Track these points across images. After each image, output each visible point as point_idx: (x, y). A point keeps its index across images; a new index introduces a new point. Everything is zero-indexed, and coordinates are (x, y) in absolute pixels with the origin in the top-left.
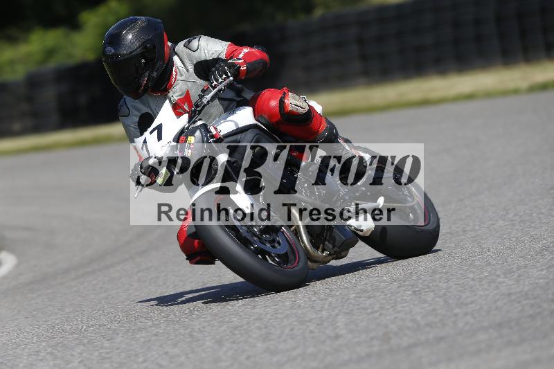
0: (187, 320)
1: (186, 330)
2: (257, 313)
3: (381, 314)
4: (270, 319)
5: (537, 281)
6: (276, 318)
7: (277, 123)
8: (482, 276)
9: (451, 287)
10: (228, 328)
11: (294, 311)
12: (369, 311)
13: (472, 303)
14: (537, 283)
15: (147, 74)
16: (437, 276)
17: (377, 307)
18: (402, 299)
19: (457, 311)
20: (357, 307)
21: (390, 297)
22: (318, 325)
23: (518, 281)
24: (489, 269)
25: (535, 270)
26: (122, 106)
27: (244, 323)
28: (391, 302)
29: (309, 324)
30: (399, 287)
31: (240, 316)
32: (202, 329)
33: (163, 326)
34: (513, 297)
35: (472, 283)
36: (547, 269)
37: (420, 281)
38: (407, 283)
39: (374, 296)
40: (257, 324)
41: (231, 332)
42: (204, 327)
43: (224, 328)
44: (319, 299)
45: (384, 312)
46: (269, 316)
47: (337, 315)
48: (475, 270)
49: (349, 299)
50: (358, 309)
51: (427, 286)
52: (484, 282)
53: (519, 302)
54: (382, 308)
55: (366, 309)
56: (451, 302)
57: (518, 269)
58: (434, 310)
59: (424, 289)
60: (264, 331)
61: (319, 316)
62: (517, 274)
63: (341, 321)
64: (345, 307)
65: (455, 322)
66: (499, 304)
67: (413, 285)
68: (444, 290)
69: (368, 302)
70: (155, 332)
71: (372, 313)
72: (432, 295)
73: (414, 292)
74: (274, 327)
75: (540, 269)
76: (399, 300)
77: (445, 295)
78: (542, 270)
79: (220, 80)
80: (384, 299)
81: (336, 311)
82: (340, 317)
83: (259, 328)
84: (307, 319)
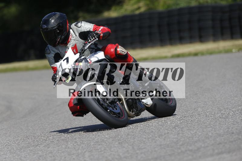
0: (19, 152)
1: (18, 156)
2: (50, 150)
3: (105, 152)
4: (56, 153)
5: (173, 140)
6: (58, 152)
7: (114, 58)
8: (149, 137)
9: (135, 141)
10: (37, 156)
11: (66, 150)
12: (99, 151)
13: (144, 148)
14: (173, 141)
15: (60, 36)
16: (129, 136)
17: (103, 149)
18: (114, 146)
19: (138, 152)
20: (94, 149)
21: (109, 145)
22: (77, 156)
23: (164, 139)
24: (152, 134)
25: (172, 135)
26: (47, 50)
27: (44, 154)
28: (109, 147)
29: (73, 156)
30: (113, 140)
31: (43, 151)
32: (25, 156)
33: (8, 155)
34: (162, 146)
35: (144, 140)
36: (177, 135)
37: (122, 138)
38: (116, 139)
39: (102, 144)
40: (50, 155)
41: (38, 158)
42: (26, 156)
43: (35, 156)
44: (77, 145)
45: (106, 151)
46: (55, 152)
47: (85, 152)
48: (146, 134)
49: (90, 145)
50: (95, 149)
51: (125, 140)
52: (150, 139)
53: (165, 149)
54: (105, 150)
55: (98, 150)
56: (135, 147)
57: (165, 134)
58: (128, 151)
59: (123, 142)
60: (53, 158)
61: (77, 152)
62: (164, 137)
63: (87, 154)
64: (89, 149)
65: (137, 157)
66: (156, 149)
67: (119, 140)
68: (132, 143)
69: (99, 147)
70: (4, 157)
71: (101, 151)
72: (127, 144)
73: (119, 143)
74: (57, 156)
75: (174, 134)
76: (112, 146)
77: (132, 144)
78: (175, 135)
79: (92, 40)
80: (106, 146)
81: (85, 150)
82: (87, 153)
83: (51, 157)
84: (72, 153)
